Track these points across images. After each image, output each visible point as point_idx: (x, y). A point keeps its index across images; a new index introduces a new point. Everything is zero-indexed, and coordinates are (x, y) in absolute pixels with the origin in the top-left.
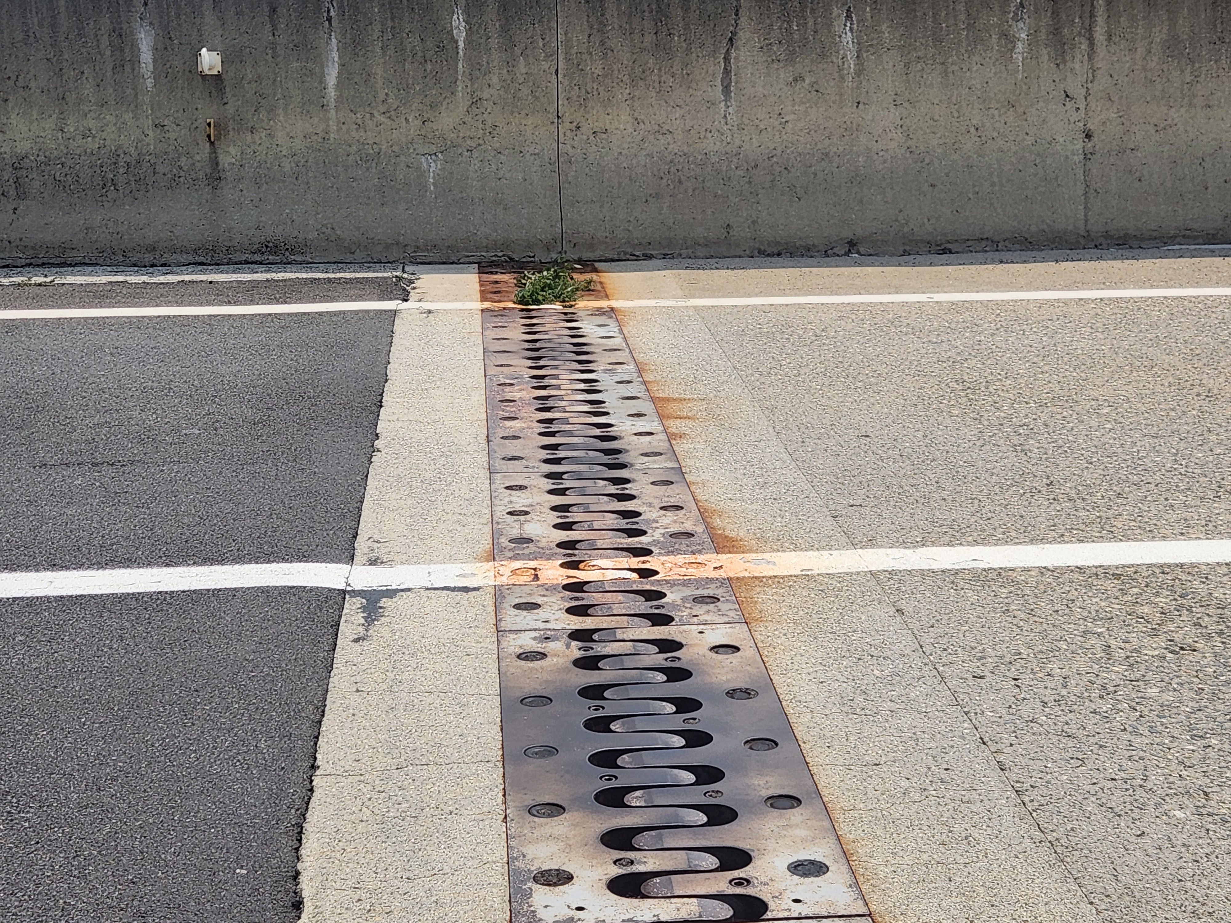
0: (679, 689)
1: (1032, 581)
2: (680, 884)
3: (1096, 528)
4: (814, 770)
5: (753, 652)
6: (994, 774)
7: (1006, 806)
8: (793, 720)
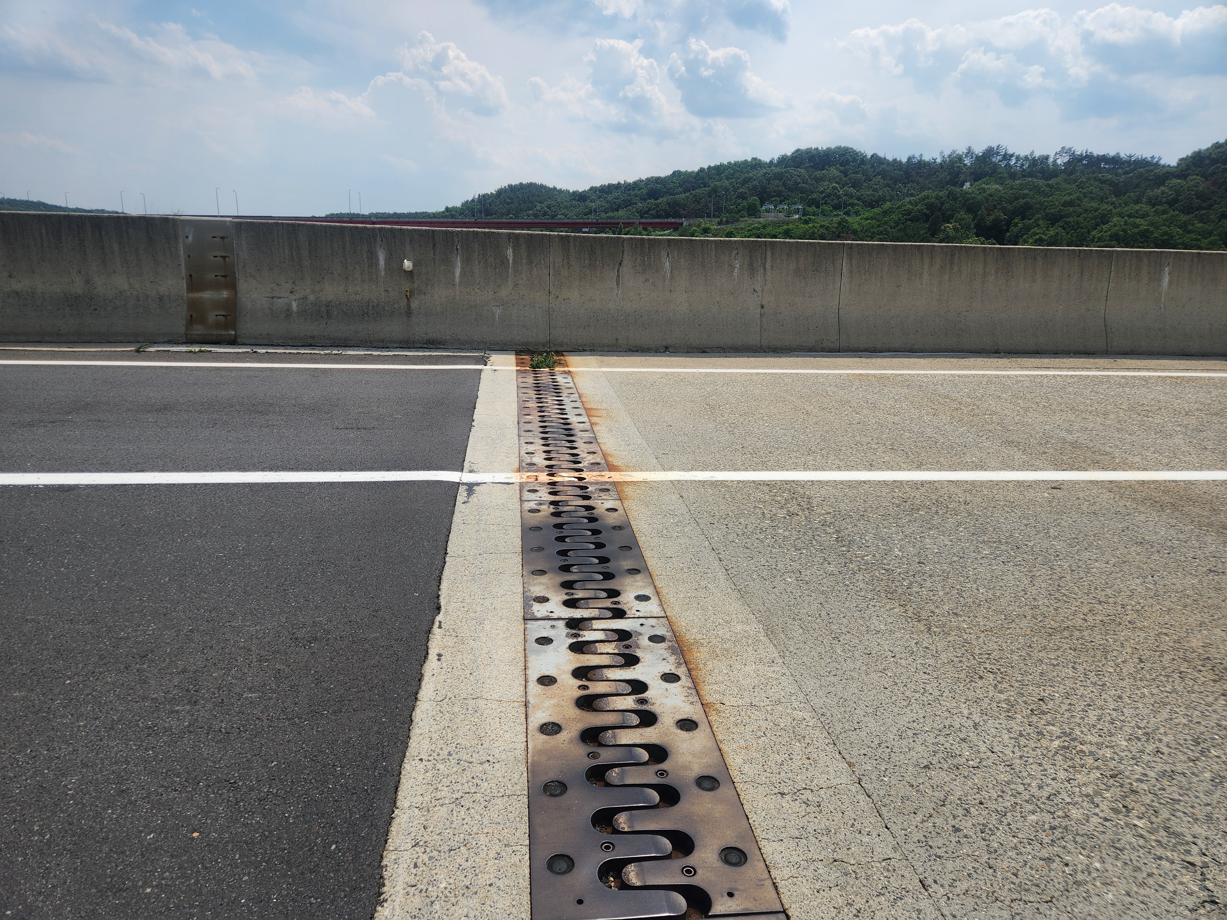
0: (593, 526)
1: (735, 486)
2: (592, 603)
3: (760, 465)
4: (646, 559)
5: (623, 511)
6: (717, 562)
7: (721, 575)
8: (638, 539)
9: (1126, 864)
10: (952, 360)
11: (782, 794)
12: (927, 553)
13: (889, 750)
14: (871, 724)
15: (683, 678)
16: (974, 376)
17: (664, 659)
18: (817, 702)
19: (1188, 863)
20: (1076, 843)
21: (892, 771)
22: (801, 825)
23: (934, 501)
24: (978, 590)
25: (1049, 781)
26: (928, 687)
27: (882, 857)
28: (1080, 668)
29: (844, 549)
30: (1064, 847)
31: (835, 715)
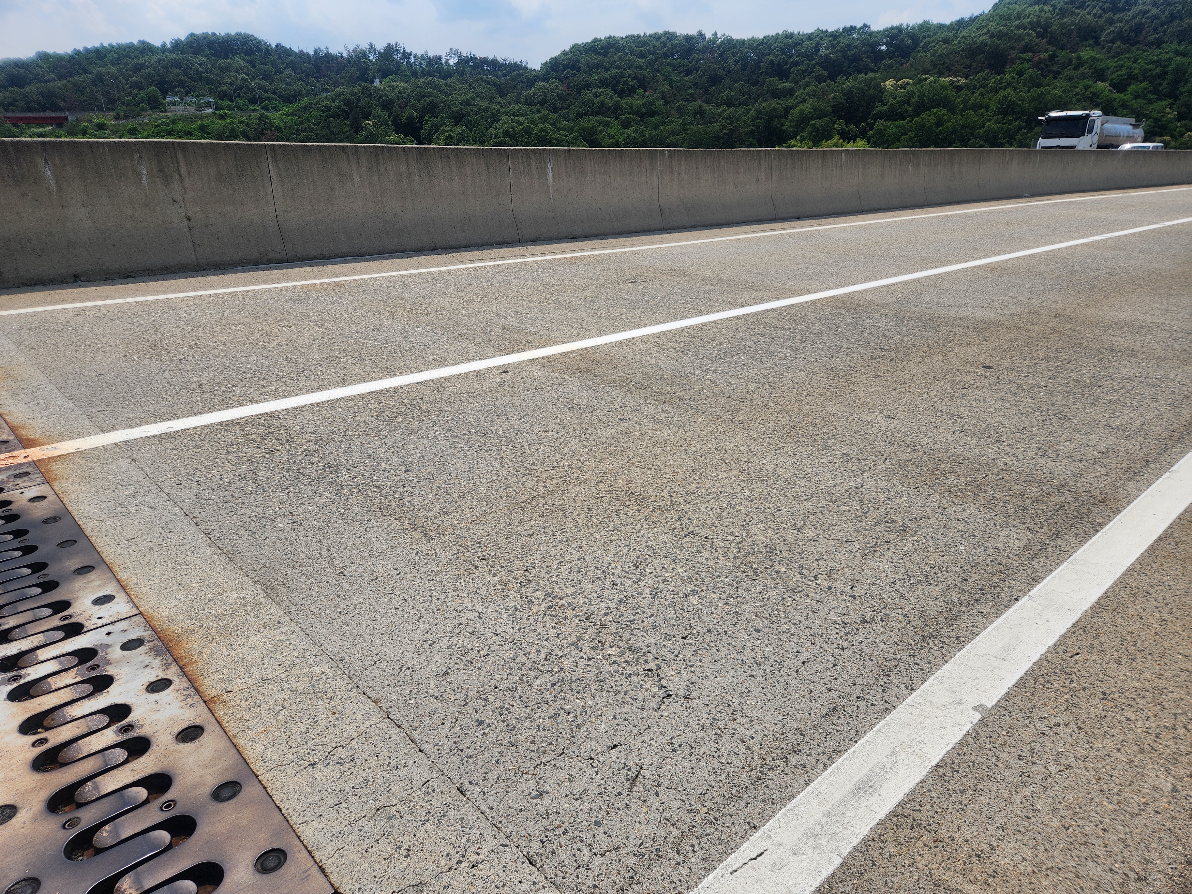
0: (14, 526)
4: (99, 550)
5: (55, 497)
6: (194, 528)
7: (201, 542)
8: (83, 527)
9: (609, 691)
10: (398, 260)
11: (313, 765)
12: (411, 460)
13: (411, 670)
14: (390, 651)
15: (176, 680)
16: (420, 274)
17: (147, 666)
18: (332, 649)
19: (648, 670)
20: (572, 690)
21: (416, 690)
22: (338, 789)
23: (408, 406)
24: (460, 484)
25: (544, 643)
26: (435, 594)
27: (421, 783)
28: (549, 531)
29: (333, 475)
30: (564, 699)
31: (353, 656)
